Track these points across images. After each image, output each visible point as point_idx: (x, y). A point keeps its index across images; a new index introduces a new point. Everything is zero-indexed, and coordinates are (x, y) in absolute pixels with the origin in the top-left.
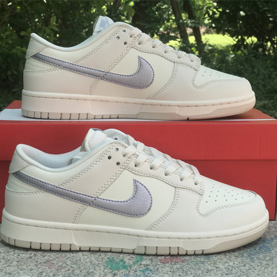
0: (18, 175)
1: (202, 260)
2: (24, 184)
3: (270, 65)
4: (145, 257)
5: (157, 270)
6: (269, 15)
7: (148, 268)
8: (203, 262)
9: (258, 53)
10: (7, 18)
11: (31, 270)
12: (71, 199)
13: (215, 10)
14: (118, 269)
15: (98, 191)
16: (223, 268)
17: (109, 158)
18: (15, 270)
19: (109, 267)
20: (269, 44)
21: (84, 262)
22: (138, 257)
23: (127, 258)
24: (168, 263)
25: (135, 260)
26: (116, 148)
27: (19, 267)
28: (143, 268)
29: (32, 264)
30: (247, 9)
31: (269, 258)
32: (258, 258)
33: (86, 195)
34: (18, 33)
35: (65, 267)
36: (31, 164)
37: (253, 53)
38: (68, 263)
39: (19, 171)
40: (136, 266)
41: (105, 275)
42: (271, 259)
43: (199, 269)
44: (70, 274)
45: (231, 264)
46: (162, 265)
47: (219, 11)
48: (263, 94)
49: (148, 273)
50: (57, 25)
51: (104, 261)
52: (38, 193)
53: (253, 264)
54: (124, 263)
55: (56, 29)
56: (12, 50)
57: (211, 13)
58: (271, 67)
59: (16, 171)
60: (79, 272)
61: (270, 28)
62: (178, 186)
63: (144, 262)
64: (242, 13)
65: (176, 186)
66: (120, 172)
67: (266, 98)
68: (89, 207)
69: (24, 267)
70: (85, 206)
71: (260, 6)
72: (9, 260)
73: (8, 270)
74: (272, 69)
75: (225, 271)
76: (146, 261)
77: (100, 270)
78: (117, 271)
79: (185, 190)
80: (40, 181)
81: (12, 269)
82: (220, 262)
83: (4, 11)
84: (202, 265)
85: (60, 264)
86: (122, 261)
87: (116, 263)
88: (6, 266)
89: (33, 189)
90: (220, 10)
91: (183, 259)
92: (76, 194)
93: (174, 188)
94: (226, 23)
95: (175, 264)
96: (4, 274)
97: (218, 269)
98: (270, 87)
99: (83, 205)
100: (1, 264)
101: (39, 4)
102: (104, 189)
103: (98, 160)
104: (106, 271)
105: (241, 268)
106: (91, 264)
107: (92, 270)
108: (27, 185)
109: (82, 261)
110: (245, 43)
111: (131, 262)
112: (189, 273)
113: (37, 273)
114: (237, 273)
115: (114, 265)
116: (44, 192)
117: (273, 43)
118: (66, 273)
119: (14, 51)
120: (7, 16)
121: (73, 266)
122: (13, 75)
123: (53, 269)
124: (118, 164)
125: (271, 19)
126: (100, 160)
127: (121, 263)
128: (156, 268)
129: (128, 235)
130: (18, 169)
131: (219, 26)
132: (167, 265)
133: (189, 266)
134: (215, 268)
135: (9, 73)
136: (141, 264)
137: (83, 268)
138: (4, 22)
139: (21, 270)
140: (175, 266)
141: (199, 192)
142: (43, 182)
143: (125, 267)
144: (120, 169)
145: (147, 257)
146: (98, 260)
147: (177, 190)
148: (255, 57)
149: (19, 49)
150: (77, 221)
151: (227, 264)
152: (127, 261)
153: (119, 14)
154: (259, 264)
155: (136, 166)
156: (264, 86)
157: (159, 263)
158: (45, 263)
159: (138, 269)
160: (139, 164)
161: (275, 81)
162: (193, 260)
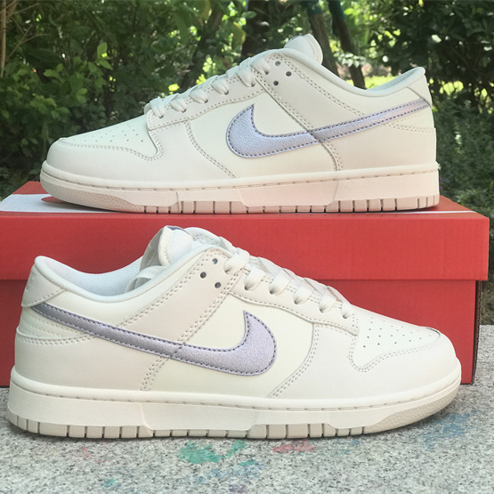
0: (43, 309)
1: (346, 448)
2: (55, 324)
3: (484, 130)
4: (247, 443)
5: (268, 463)
6: (483, 42)
7: (252, 460)
8: (347, 452)
9: (464, 109)
10: (21, 46)
11: (54, 462)
12: (138, 348)
13: (388, 33)
14: (202, 462)
15: (186, 333)
16: (381, 460)
17: (203, 275)
18: (27, 463)
19: (187, 458)
20: (484, 93)
21: (145, 450)
22: (237, 443)
23: (216, 445)
24: (287, 452)
25: (231, 447)
26: (212, 258)
27: (34, 457)
28: (244, 460)
29: (56, 454)
30: (444, 30)
31: (460, 445)
32: (440, 445)
33: (164, 341)
34: (40, 72)
35: (111, 458)
36: (67, 290)
37: (454, 108)
38: (116, 452)
39: (44, 303)
40: (233, 457)
41: (180, 470)
42: (464, 447)
43: (338, 463)
44: (119, 469)
45: (395, 454)
46: (276, 455)
47: (394, 36)
48: (471, 179)
49: (253, 469)
50: (109, 58)
51: (178, 449)
52: (80, 340)
53: (432, 454)
54: (212, 451)
55: (108, 66)
56: (28, 102)
57: (380, 37)
58: (486, 133)
59: (39, 302)
60: (135, 466)
61: (485, 65)
62: (317, 321)
63: (246, 451)
64: (436, 38)
65: (313, 320)
66: (221, 300)
67: (476, 186)
68: (170, 361)
69: (43, 457)
70: (164, 360)
71: (468, 26)
72: (16, 447)
73: (15, 461)
74: (487, 137)
75: (384, 465)
76: (250, 449)
77: (171, 463)
78: (199, 465)
79: (329, 327)
80: (84, 319)
81: (22, 461)
82: (375, 451)
83: (16, 34)
84: (346, 456)
85: (103, 453)
86: (208, 448)
87: (199, 452)
88: (12, 455)
89: (71, 333)
90: (397, 33)
91: (313, 446)
92: (147, 339)
93: (311, 325)
94: (407, 55)
95: (299, 454)
96: (8, 468)
97: (371, 462)
98: (482, 166)
99: (159, 358)
100: (3, 452)
101: (77, 23)
102: (195, 329)
103: (184, 280)
104: (181, 464)
105: (411, 460)
106: (156, 453)
107: (156, 464)
108: (60, 326)
109: (140, 449)
110: (441, 91)
111: (224, 451)
112: (321, 467)
113: (65, 466)
114: (403, 468)
115: (195, 456)
116: (92, 337)
117: (490, 91)
118: (113, 467)
119: (33, 103)
120: (20, 42)
121: (125, 456)
122: (30, 145)
123: (92, 461)
124: (218, 285)
125: (486, 49)
126: (188, 279)
127: (207, 452)
128: (267, 460)
129: (237, 406)
130: (43, 300)
131: (395, 60)
132: (285, 455)
133: (323, 458)
134: (366, 461)
135: (24, 142)
136: (240, 454)
137: (142, 460)
138: (16, 53)
139: (36, 462)
140: (299, 458)
141: (351, 331)
142: (89, 321)
143: (214, 459)
144: (221, 295)
145: (252, 443)
146: (167, 447)
147: (316, 329)
148: (456, 114)
149: (41, 100)
150: (148, 386)
151: (387, 455)
152: (218, 449)
153: (218, 40)
154: (442, 454)
155: (246, 288)
156: (473, 165)
157: (271, 452)
158: (78, 451)
159: (235, 461)
160: (251, 286)
161: (491, 157)
162: (330, 448)
